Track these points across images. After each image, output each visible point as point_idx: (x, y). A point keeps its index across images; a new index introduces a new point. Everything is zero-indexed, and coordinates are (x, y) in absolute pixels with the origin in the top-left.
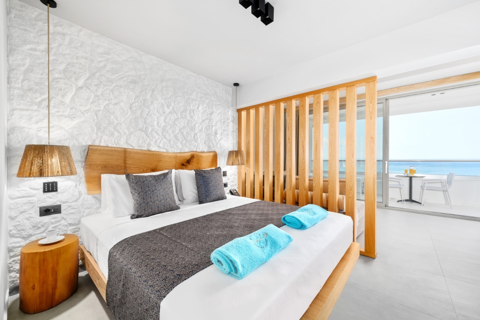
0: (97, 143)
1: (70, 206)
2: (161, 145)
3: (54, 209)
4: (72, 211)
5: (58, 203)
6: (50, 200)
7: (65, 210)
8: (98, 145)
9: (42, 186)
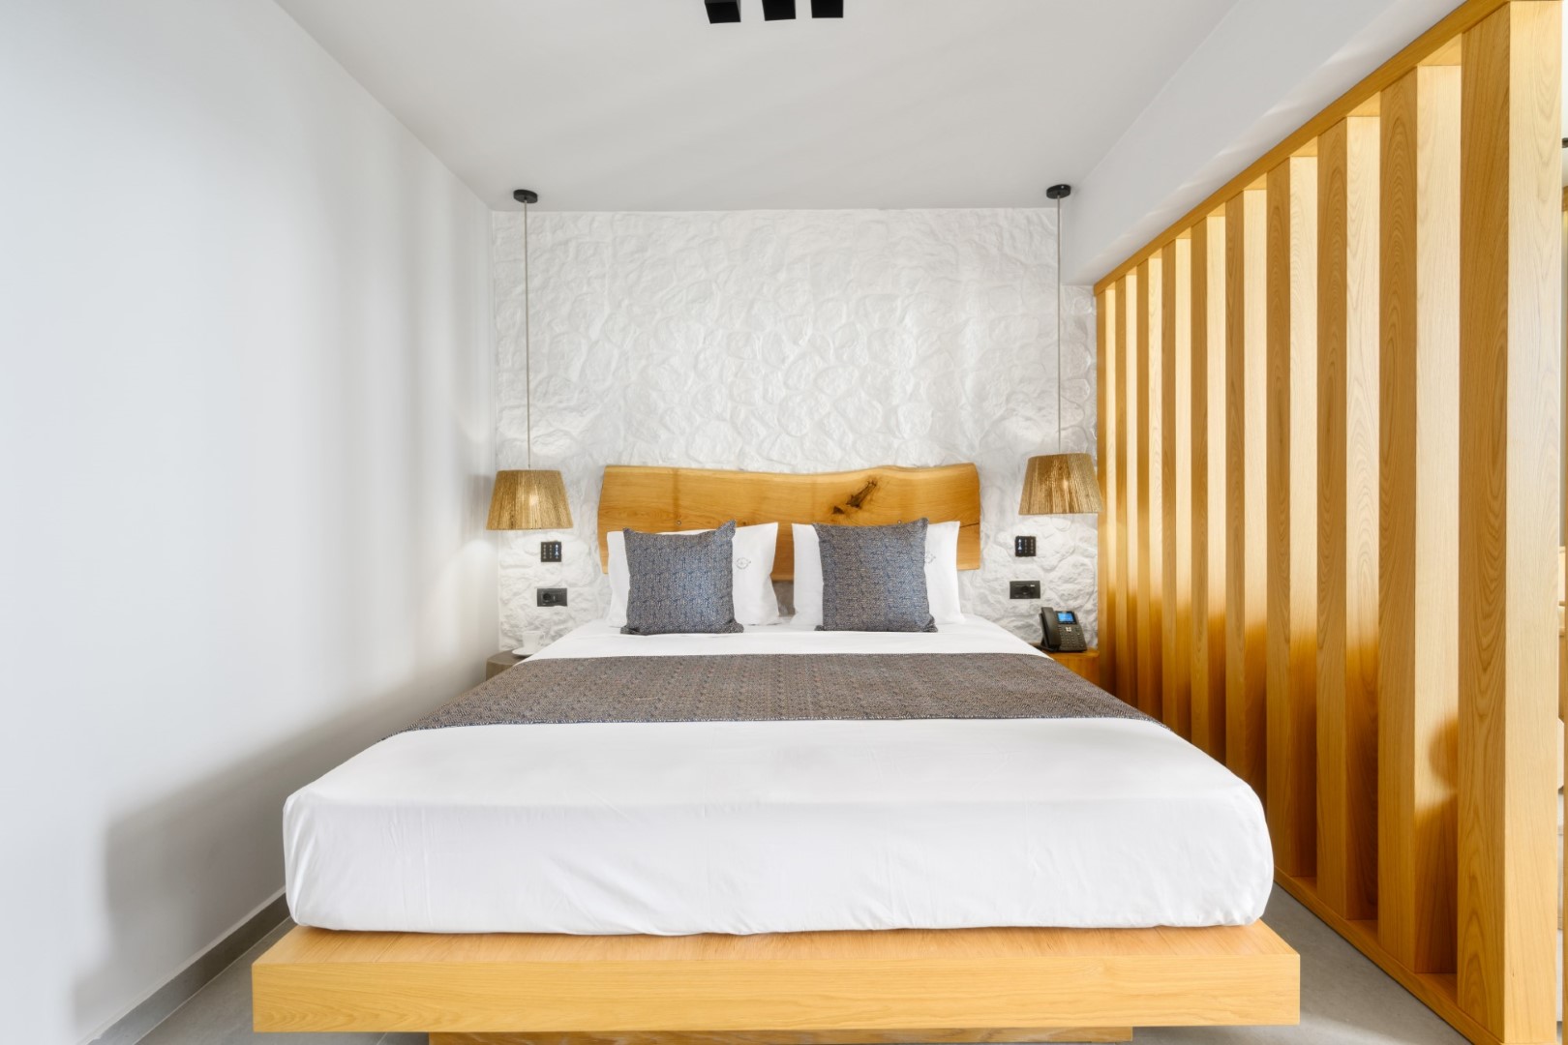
0: (625, 461)
1: (580, 595)
2: (775, 456)
3: (557, 596)
4: (584, 605)
5: (563, 586)
6: (551, 576)
7: (573, 600)
8: (626, 464)
9: (538, 550)
